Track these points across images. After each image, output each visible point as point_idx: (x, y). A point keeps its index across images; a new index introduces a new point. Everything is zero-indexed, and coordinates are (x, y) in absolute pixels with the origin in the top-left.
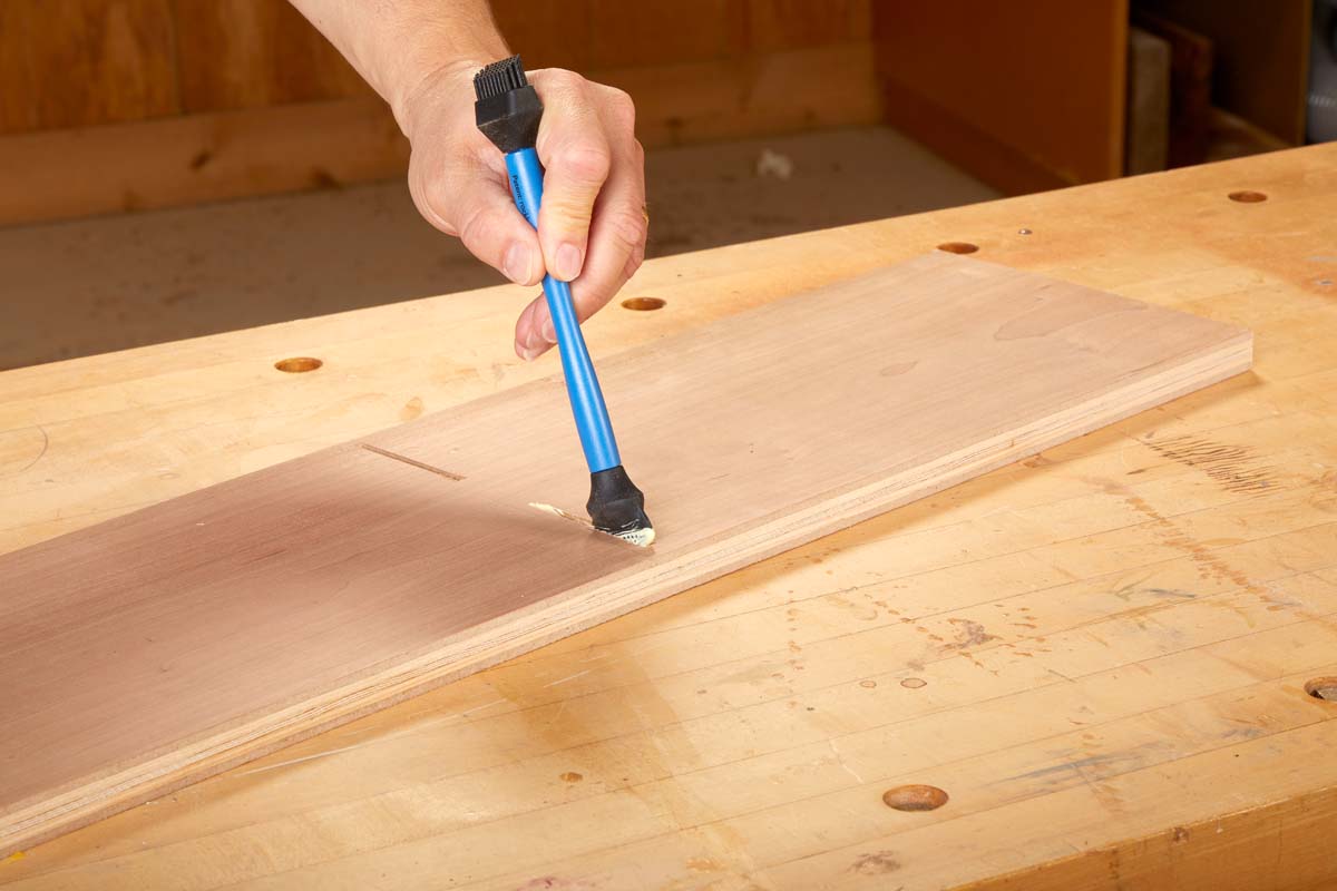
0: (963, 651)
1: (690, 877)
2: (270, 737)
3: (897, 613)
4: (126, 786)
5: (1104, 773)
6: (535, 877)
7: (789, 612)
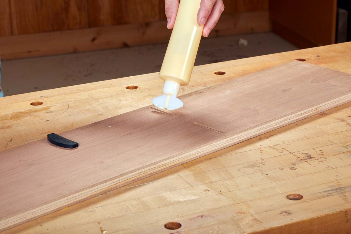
0: (306, 161)
1: (238, 216)
2: (130, 180)
3: (288, 151)
4: (94, 191)
5: (343, 192)
6: (198, 215)
7: (261, 151)
